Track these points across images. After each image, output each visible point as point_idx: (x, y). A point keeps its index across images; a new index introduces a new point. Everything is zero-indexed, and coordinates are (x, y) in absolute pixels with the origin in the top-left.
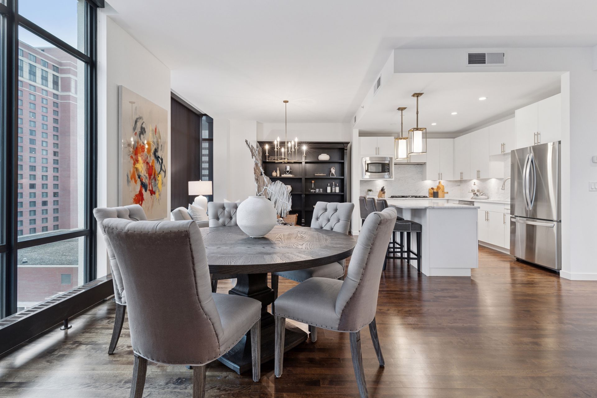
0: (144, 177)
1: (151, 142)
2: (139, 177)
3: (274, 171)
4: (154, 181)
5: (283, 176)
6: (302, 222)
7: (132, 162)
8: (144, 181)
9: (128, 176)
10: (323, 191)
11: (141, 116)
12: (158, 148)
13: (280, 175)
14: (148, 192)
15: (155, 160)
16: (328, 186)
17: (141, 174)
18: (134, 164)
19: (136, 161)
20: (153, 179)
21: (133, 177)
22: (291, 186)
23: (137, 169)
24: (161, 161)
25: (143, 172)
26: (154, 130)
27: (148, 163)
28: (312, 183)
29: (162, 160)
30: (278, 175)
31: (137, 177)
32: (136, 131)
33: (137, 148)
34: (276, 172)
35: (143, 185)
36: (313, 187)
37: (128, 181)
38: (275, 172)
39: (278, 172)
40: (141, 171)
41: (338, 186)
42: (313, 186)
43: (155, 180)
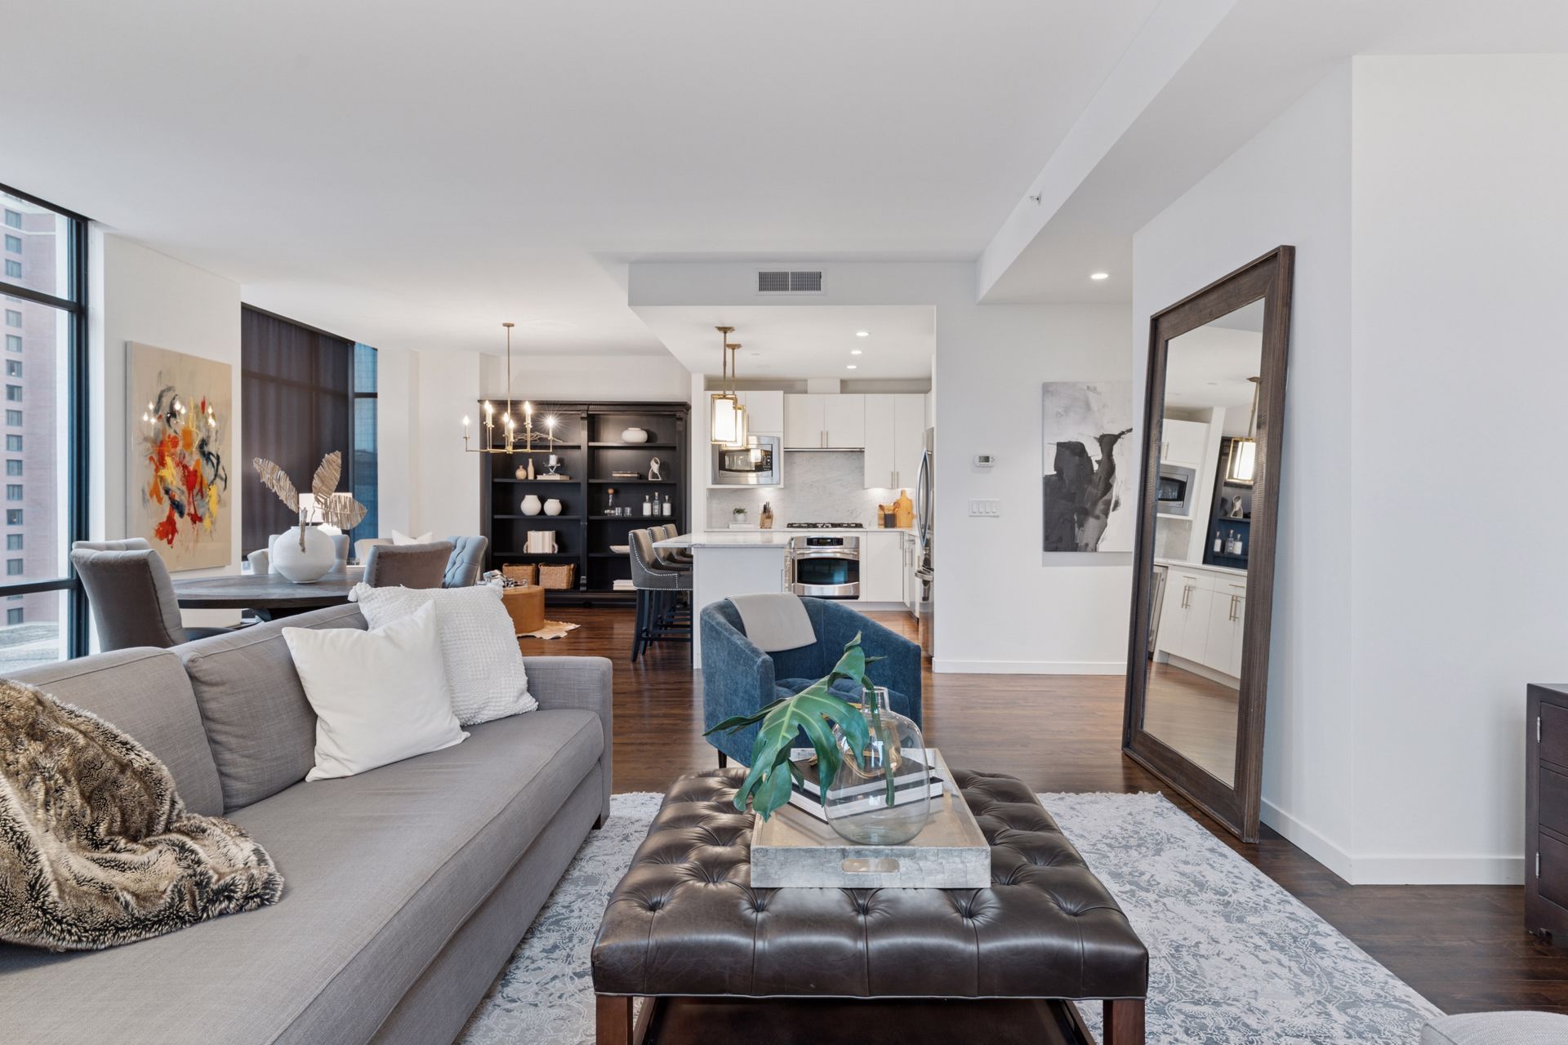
0: (178, 492)
1: (193, 427)
2: (167, 492)
3: (521, 467)
4: (199, 497)
5: (540, 478)
6: (581, 582)
7: (153, 467)
8: (177, 498)
9: (143, 491)
10: (632, 511)
11: (170, 385)
12: (209, 437)
13: (535, 477)
14: (187, 518)
15: (201, 460)
16: (645, 500)
17: (170, 487)
18: (157, 470)
19: (162, 463)
20: (197, 494)
21: (155, 492)
22: (560, 502)
23: (162, 479)
24: (215, 461)
25: (174, 483)
26: (200, 405)
27: (185, 467)
28: (608, 494)
29: (218, 458)
30: (531, 477)
31: (162, 492)
32: (160, 413)
33: (162, 443)
34: (526, 468)
35: (176, 506)
36: (610, 504)
37: (144, 500)
38: (524, 468)
39: (531, 468)
40: (172, 482)
41: (668, 502)
42: (610, 501)
43: (202, 496)
